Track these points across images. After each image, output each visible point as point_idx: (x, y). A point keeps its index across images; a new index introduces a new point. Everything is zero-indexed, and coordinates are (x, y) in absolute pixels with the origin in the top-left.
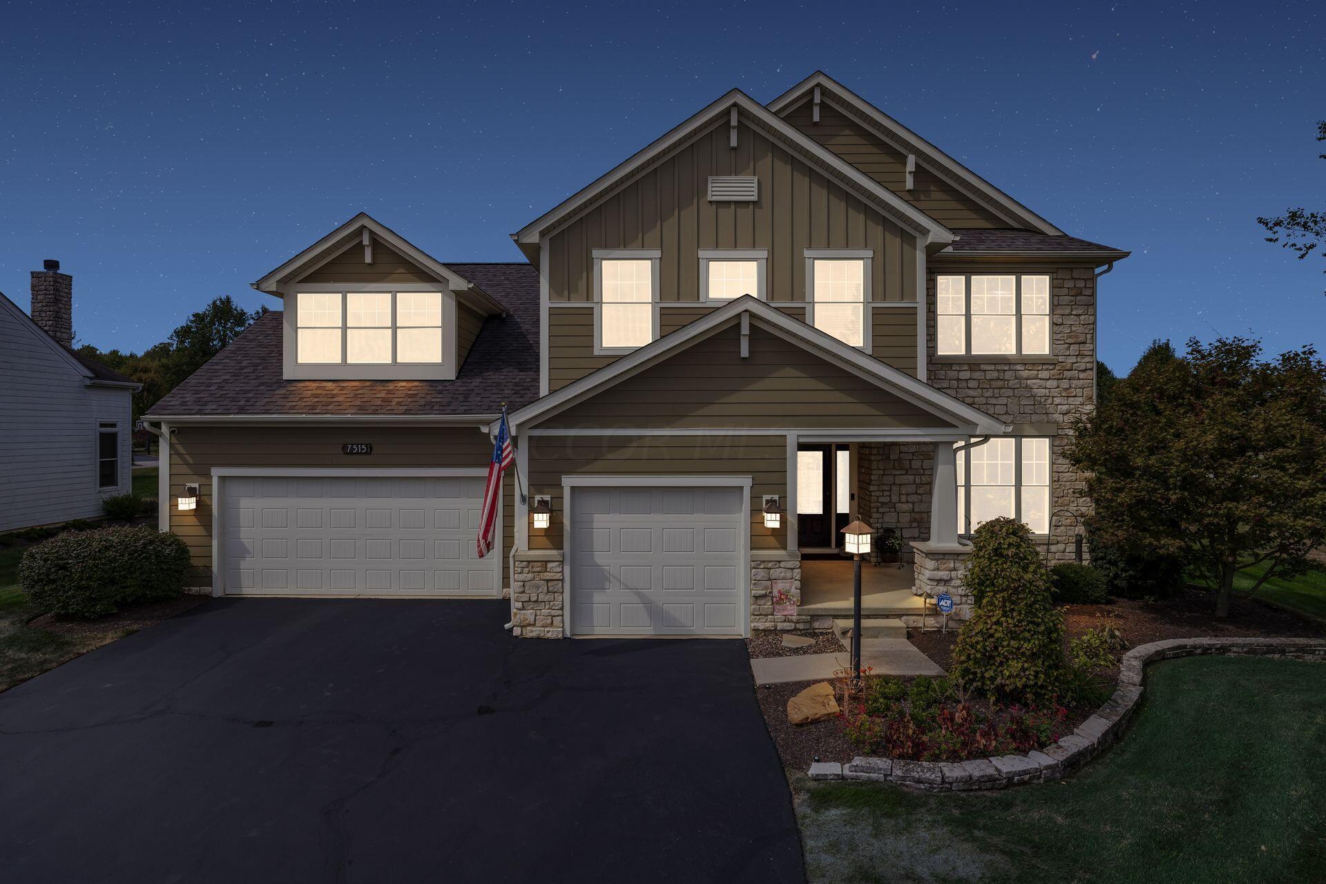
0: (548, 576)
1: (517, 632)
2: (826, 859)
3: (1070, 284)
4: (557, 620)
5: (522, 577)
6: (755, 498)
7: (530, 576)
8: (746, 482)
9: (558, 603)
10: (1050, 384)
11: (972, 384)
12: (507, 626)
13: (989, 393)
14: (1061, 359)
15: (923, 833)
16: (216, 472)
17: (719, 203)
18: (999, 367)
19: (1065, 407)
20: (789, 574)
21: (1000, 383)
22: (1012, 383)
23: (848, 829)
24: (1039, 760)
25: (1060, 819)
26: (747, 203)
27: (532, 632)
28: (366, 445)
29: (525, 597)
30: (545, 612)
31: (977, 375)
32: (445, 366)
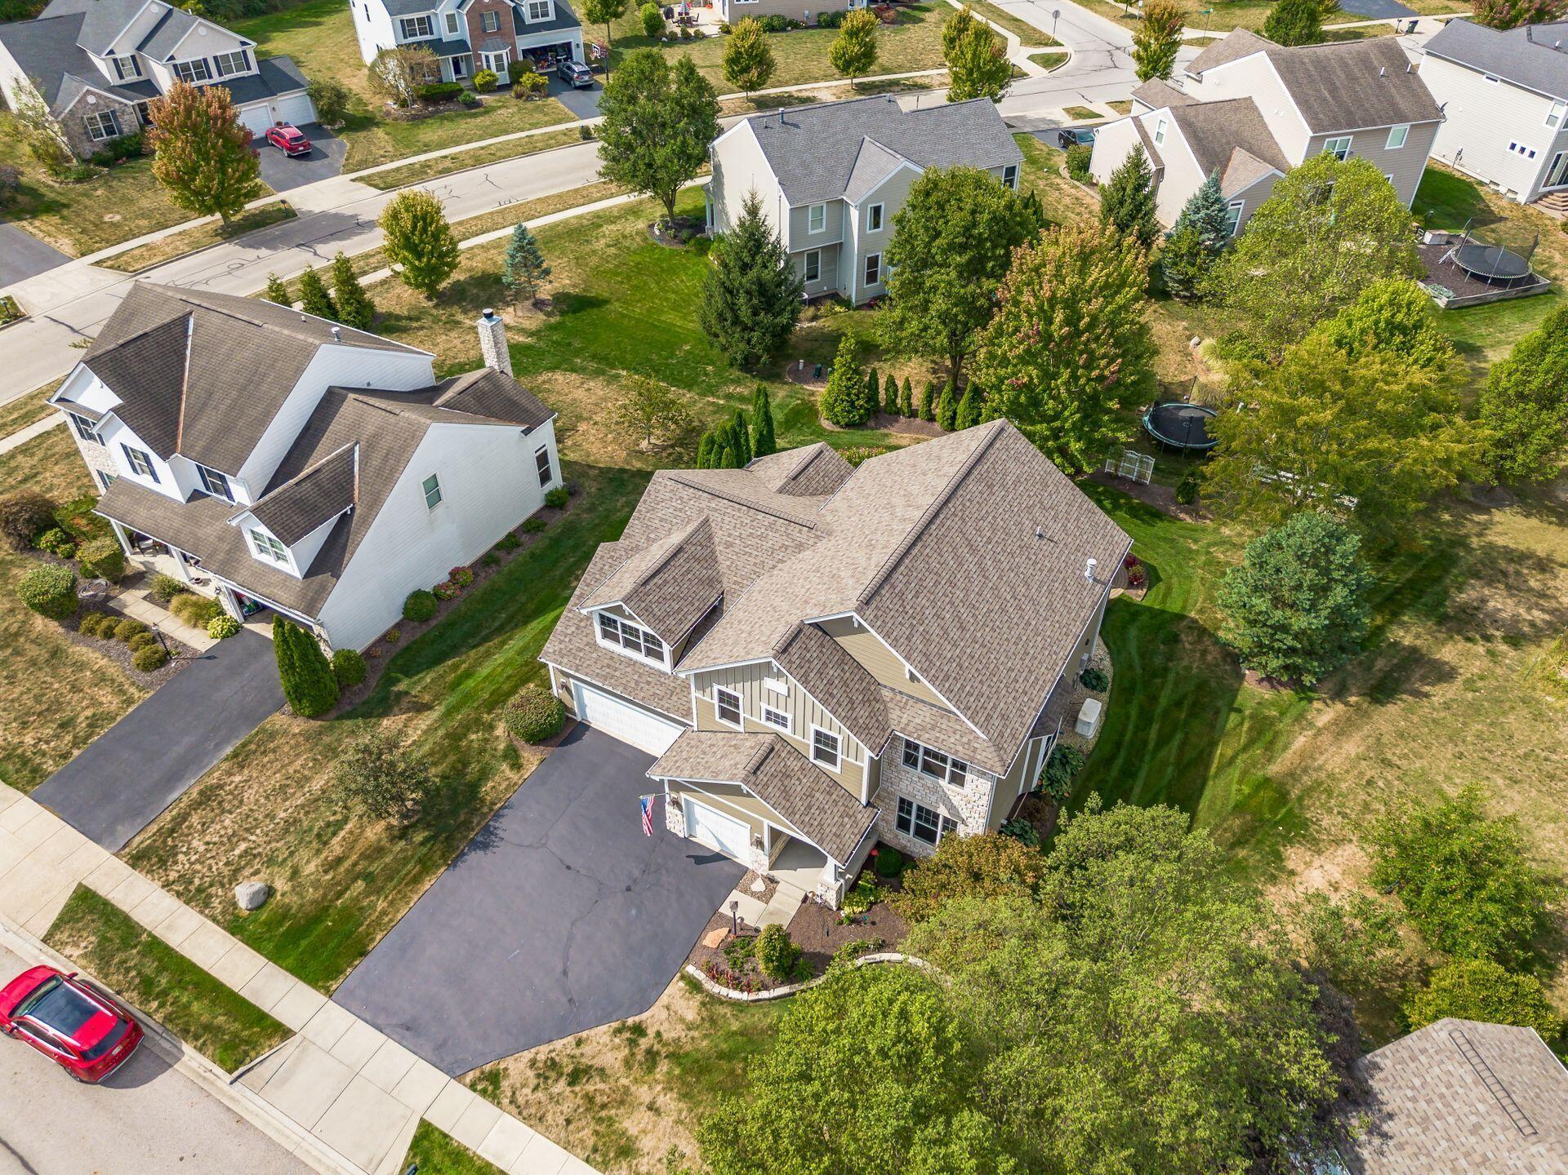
1: (669, 827)
10: (961, 802)
11: (919, 784)
13: (928, 792)
17: (769, 690)
18: (934, 784)
19: (968, 815)
21: (934, 790)
22: (941, 794)
26: (782, 695)
31: (922, 782)
32: (666, 667)
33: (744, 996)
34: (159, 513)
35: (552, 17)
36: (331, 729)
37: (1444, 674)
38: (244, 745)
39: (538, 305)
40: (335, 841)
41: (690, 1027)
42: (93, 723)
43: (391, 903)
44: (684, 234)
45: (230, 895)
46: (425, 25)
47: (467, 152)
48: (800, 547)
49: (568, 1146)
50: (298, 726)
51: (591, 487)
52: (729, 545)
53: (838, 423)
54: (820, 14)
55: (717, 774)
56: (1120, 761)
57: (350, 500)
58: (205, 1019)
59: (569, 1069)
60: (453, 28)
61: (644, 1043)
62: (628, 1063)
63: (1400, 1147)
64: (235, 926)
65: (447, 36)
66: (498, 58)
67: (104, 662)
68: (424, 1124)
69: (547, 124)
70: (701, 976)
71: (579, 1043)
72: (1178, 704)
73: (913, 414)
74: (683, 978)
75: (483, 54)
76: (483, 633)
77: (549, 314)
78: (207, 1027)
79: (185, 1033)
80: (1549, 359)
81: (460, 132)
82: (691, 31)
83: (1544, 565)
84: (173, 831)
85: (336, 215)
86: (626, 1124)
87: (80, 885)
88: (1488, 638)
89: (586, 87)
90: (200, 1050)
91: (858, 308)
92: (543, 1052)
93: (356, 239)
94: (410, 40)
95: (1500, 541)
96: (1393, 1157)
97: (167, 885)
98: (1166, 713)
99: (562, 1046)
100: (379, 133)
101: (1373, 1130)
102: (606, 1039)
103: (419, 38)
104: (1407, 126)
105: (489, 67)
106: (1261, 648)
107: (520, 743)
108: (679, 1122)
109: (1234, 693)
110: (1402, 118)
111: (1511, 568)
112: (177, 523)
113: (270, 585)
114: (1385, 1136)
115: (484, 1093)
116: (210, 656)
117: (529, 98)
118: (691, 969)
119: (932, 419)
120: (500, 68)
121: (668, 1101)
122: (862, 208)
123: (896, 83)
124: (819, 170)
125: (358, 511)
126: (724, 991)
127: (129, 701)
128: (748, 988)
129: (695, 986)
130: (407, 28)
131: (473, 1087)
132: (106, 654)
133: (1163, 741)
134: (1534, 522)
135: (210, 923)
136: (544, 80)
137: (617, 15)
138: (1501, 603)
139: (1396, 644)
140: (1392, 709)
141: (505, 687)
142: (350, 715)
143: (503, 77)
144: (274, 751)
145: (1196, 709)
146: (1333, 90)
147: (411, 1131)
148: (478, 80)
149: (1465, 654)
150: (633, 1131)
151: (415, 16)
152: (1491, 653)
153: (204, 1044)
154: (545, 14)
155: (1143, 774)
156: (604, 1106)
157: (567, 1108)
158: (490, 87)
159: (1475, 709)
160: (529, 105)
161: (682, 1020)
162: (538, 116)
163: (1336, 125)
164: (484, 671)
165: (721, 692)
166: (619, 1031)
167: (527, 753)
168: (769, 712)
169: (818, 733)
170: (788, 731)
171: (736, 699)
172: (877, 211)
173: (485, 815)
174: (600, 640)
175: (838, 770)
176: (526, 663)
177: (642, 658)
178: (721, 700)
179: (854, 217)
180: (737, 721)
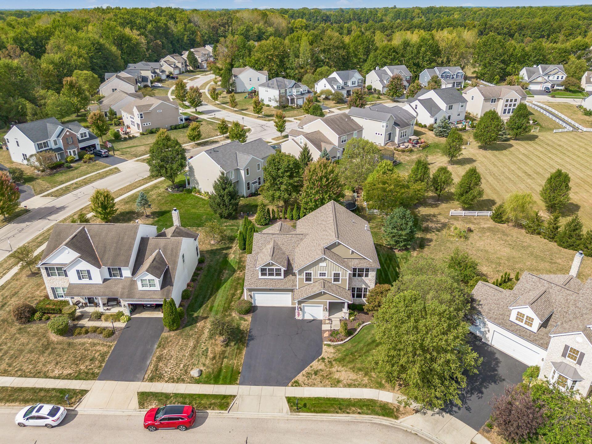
2: (324, 350)
3: (372, 269)
4: (301, 318)
6: (324, 307)
8: (323, 305)
10: (368, 281)
12: (296, 318)
13: (359, 282)
14: (370, 278)
15: (331, 348)
16: (253, 293)
17: (321, 266)
18: (361, 279)
19: (370, 284)
20: (327, 314)
21: (361, 281)
22: (363, 281)
23: (326, 348)
25: (340, 347)
26: (325, 266)
27: (298, 319)
31: (358, 280)
32: (282, 277)
33: (342, 342)
34: (93, 289)
35: (88, 136)
36: (183, 331)
37: (431, 240)
38: (160, 343)
39: (147, 216)
40: (208, 354)
41: (334, 353)
42: (103, 355)
43: (238, 360)
44: (181, 189)
45: (189, 376)
46: (46, 144)
47: (79, 181)
48: (302, 239)
49: (324, 386)
50: (172, 334)
51: (207, 256)
52: (283, 244)
53: (262, 225)
54: (171, 126)
55: (315, 292)
56: (383, 274)
57: (167, 265)
58: (208, 403)
59: (313, 372)
60: (56, 144)
61: (326, 361)
62: (325, 365)
63: (484, 305)
64: (197, 381)
65: (54, 147)
66: (74, 152)
67: (91, 340)
68: (286, 397)
69: (101, 169)
70: (329, 343)
71: (311, 367)
72: (386, 260)
73: (281, 218)
74: (325, 345)
75: (68, 151)
76: (208, 296)
77: (153, 218)
78: (211, 404)
79: (206, 408)
80: (420, 171)
81: (71, 176)
82: (131, 136)
83: (434, 216)
84: (157, 370)
85: (45, 208)
86: (335, 377)
87: (138, 393)
88: (434, 232)
89: (107, 157)
90: (213, 409)
91: (247, 197)
92: (304, 372)
93: (61, 213)
94: (41, 150)
95: (424, 213)
96: (484, 307)
97: (166, 382)
98: (385, 262)
99: (308, 369)
100: (40, 181)
101: (479, 305)
102: (317, 363)
103: (44, 149)
104: (356, 131)
105: (71, 155)
106: (397, 242)
107: (242, 316)
108: (346, 371)
109: (395, 255)
110: (355, 130)
111: (429, 218)
112: (102, 290)
113: (149, 295)
114: (481, 305)
115: (296, 386)
116: (127, 327)
117: (89, 162)
118: (326, 342)
119: (286, 218)
120: (75, 154)
121: (340, 368)
122: (244, 170)
123: (207, 142)
124: (229, 162)
125: (170, 267)
126: (337, 343)
127: (110, 347)
128: (342, 340)
129: (329, 345)
130: (39, 146)
131: (292, 386)
132: (89, 338)
133: (389, 268)
134: (427, 208)
135: (189, 384)
136: (93, 156)
137: (105, 134)
138: (431, 225)
139: (418, 238)
140: (426, 249)
141: (226, 305)
142: (186, 326)
143: (77, 157)
144: (170, 341)
145: (390, 260)
146: (338, 126)
147: (285, 401)
148: (68, 160)
149: (432, 236)
150: (337, 377)
151: (42, 142)
152: (436, 234)
153: (213, 408)
154: (86, 136)
155: (389, 274)
156: (327, 376)
157: (318, 380)
158: (73, 161)
159: (440, 245)
160: (90, 164)
161: (331, 353)
162: (96, 168)
163: (342, 133)
164: (216, 304)
165: (306, 273)
166: (318, 361)
167: (246, 317)
168: (320, 273)
169: (335, 274)
170: (326, 277)
171: (311, 273)
172: (247, 170)
173: (247, 333)
174: (260, 277)
175: (340, 282)
176: (227, 299)
177: (274, 277)
178: (306, 276)
179: (242, 172)
180: (311, 281)
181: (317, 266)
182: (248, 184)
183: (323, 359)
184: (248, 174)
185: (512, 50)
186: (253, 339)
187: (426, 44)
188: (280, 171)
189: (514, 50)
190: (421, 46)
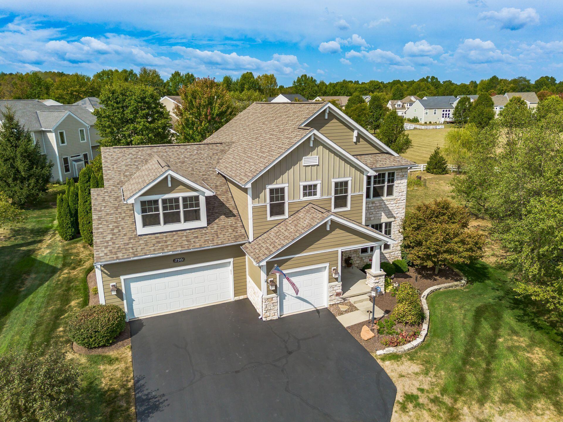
0: (273, 302)
1: (264, 319)
2: (393, 374)
3: (401, 174)
4: (276, 314)
5: (266, 304)
6: (330, 269)
7: (268, 303)
8: (327, 265)
9: (276, 309)
10: (393, 205)
11: (372, 208)
12: (260, 317)
13: (377, 210)
14: (397, 197)
15: (406, 364)
16: (122, 278)
17: (306, 166)
18: (380, 202)
19: (397, 212)
20: (339, 288)
21: (380, 207)
22: (383, 206)
23: (392, 366)
24: (419, 340)
25: (426, 354)
26: (315, 165)
27: (268, 319)
28: (183, 258)
29: (267, 309)
30: (272, 312)
31: (374, 205)
32: (203, 222)
48: (223, 151)
61: (423, 400)
70: (390, 350)
74: (383, 360)
107: (98, 352)
118: (379, 353)
122: (55, 132)
126: (408, 346)
128: (413, 336)
129: (395, 357)
161: (417, 374)
165: (272, 191)
166: (404, 408)
167: (112, 353)
168: (305, 187)
169: (336, 184)
170: (318, 196)
171: (282, 190)
172: (61, 134)
173: (127, 395)
174: (141, 230)
175: (348, 208)
176: (38, 325)
177: (182, 225)
178: (272, 199)
179: (52, 137)
180: (283, 213)
181: (297, 167)
182: (66, 160)
183: (410, 398)
184: (63, 142)
185: (324, 88)
186: (155, 408)
187: (248, 82)
188: (128, 111)
189: (326, 88)
190: (244, 84)
